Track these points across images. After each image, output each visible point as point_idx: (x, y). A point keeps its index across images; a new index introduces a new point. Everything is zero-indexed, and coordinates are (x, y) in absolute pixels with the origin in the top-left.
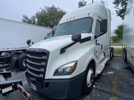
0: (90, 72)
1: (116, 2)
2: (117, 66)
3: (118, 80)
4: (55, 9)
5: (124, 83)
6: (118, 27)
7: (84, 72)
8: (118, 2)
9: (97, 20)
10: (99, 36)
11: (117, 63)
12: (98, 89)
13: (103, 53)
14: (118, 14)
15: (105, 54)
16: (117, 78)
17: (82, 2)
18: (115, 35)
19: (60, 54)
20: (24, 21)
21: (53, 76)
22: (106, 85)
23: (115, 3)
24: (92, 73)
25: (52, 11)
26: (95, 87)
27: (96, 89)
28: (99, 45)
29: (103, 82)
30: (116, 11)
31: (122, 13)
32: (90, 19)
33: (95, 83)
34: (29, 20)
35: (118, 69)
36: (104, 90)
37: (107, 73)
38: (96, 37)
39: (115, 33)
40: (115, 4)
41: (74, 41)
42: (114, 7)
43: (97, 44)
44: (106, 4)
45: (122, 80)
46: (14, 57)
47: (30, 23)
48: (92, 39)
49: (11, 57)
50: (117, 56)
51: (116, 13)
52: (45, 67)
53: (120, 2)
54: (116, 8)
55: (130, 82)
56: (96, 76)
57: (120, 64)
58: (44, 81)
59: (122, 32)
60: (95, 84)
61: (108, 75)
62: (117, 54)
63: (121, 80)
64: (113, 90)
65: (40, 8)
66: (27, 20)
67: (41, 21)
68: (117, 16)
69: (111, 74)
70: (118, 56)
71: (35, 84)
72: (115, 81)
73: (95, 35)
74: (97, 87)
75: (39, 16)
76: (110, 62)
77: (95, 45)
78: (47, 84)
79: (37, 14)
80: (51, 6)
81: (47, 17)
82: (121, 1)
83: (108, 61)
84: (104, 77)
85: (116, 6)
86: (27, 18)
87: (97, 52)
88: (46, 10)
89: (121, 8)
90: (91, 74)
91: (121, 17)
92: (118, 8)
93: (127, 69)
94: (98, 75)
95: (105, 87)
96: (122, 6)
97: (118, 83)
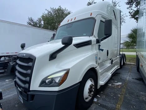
0: (89, 83)
1: (130, 3)
2: (128, 76)
3: (126, 94)
4: (62, 11)
5: (132, 97)
6: (132, 31)
7: (79, 83)
8: (132, 1)
9: (101, 21)
10: (102, 40)
11: (128, 72)
12: (99, 103)
13: (111, 60)
14: (131, 15)
15: (112, 61)
16: (124, 90)
17: (91, 2)
18: (128, 40)
19: (49, 60)
20: (30, 24)
21: (39, 87)
22: (110, 99)
23: (128, 3)
24: (92, 85)
25: (58, 13)
26: (96, 101)
27: (97, 103)
28: (102, 50)
29: (107, 95)
30: (129, 12)
31: (136, 15)
32: (93, 20)
33: (98, 96)
34: (35, 22)
35: (128, 79)
36: (107, 105)
37: (114, 85)
38: (98, 41)
39: (129, 37)
40: (128, 5)
41: (64, 45)
42: (127, 8)
43: (99, 49)
44: (118, 5)
45: (131, 93)
46: (11, 63)
47: (35, 26)
48: (93, 43)
49: (8, 62)
50: (129, 64)
51: (130, 14)
52: (30, 76)
53: (134, 3)
54: (130, 9)
55: (140, 96)
56: (98, 87)
57: (131, 74)
58: (29, 93)
59: (136, 36)
60: (97, 98)
61: (115, 86)
62: (129, 61)
63: (129, 93)
64: (117, 106)
65: (46, 10)
66: (33, 23)
67: (47, 24)
68: (131, 18)
69: (118, 86)
70: (131, 64)
71: (21, 95)
72: (122, 94)
73: (97, 38)
74: (99, 101)
75: (45, 18)
76: (120, 71)
77: (98, 51)
78: (33, 96)
79: (43, 16)
80: (57, 8)
81: (53, 19)
82: (135, 1)
83: (117, 70)
84: (109, 89)
85: (130, 7)
86: (32, 21)
87: (100, 59)
88: (53, 12)
89: (136, 9)
90: (90, 86)
91: (135, 19)
92: (132, 9)
93: (139, 80)
94: (102, 86)
95: (109, 101)
96: (137, 6)
97: (125, 98)
